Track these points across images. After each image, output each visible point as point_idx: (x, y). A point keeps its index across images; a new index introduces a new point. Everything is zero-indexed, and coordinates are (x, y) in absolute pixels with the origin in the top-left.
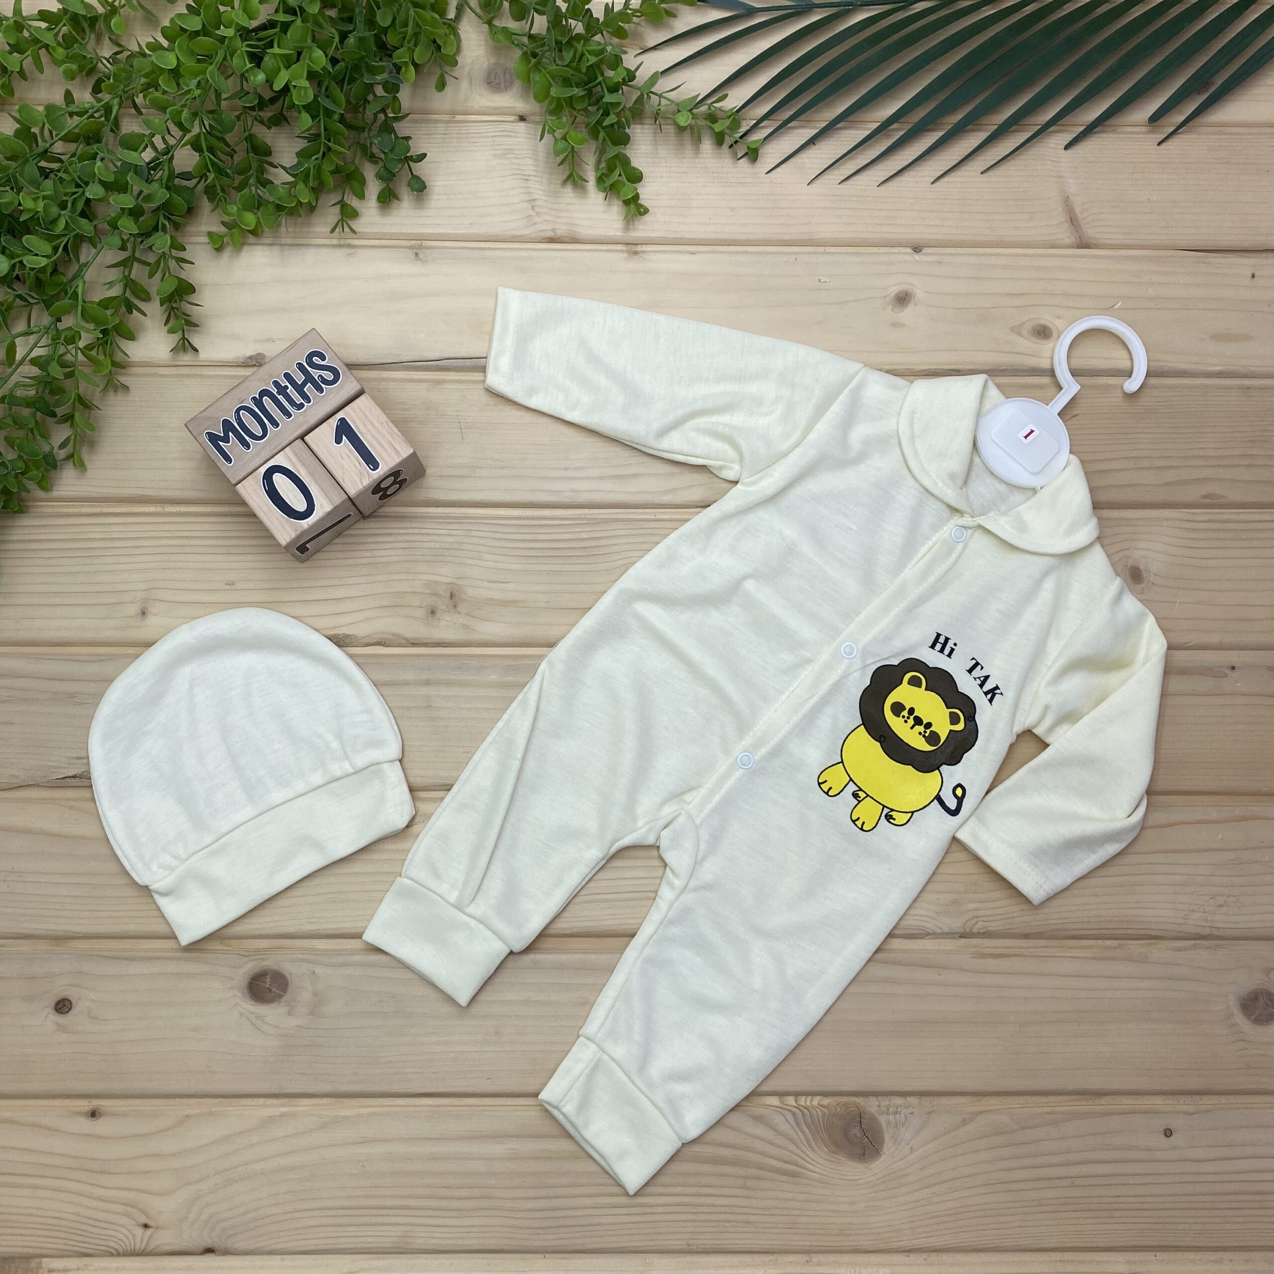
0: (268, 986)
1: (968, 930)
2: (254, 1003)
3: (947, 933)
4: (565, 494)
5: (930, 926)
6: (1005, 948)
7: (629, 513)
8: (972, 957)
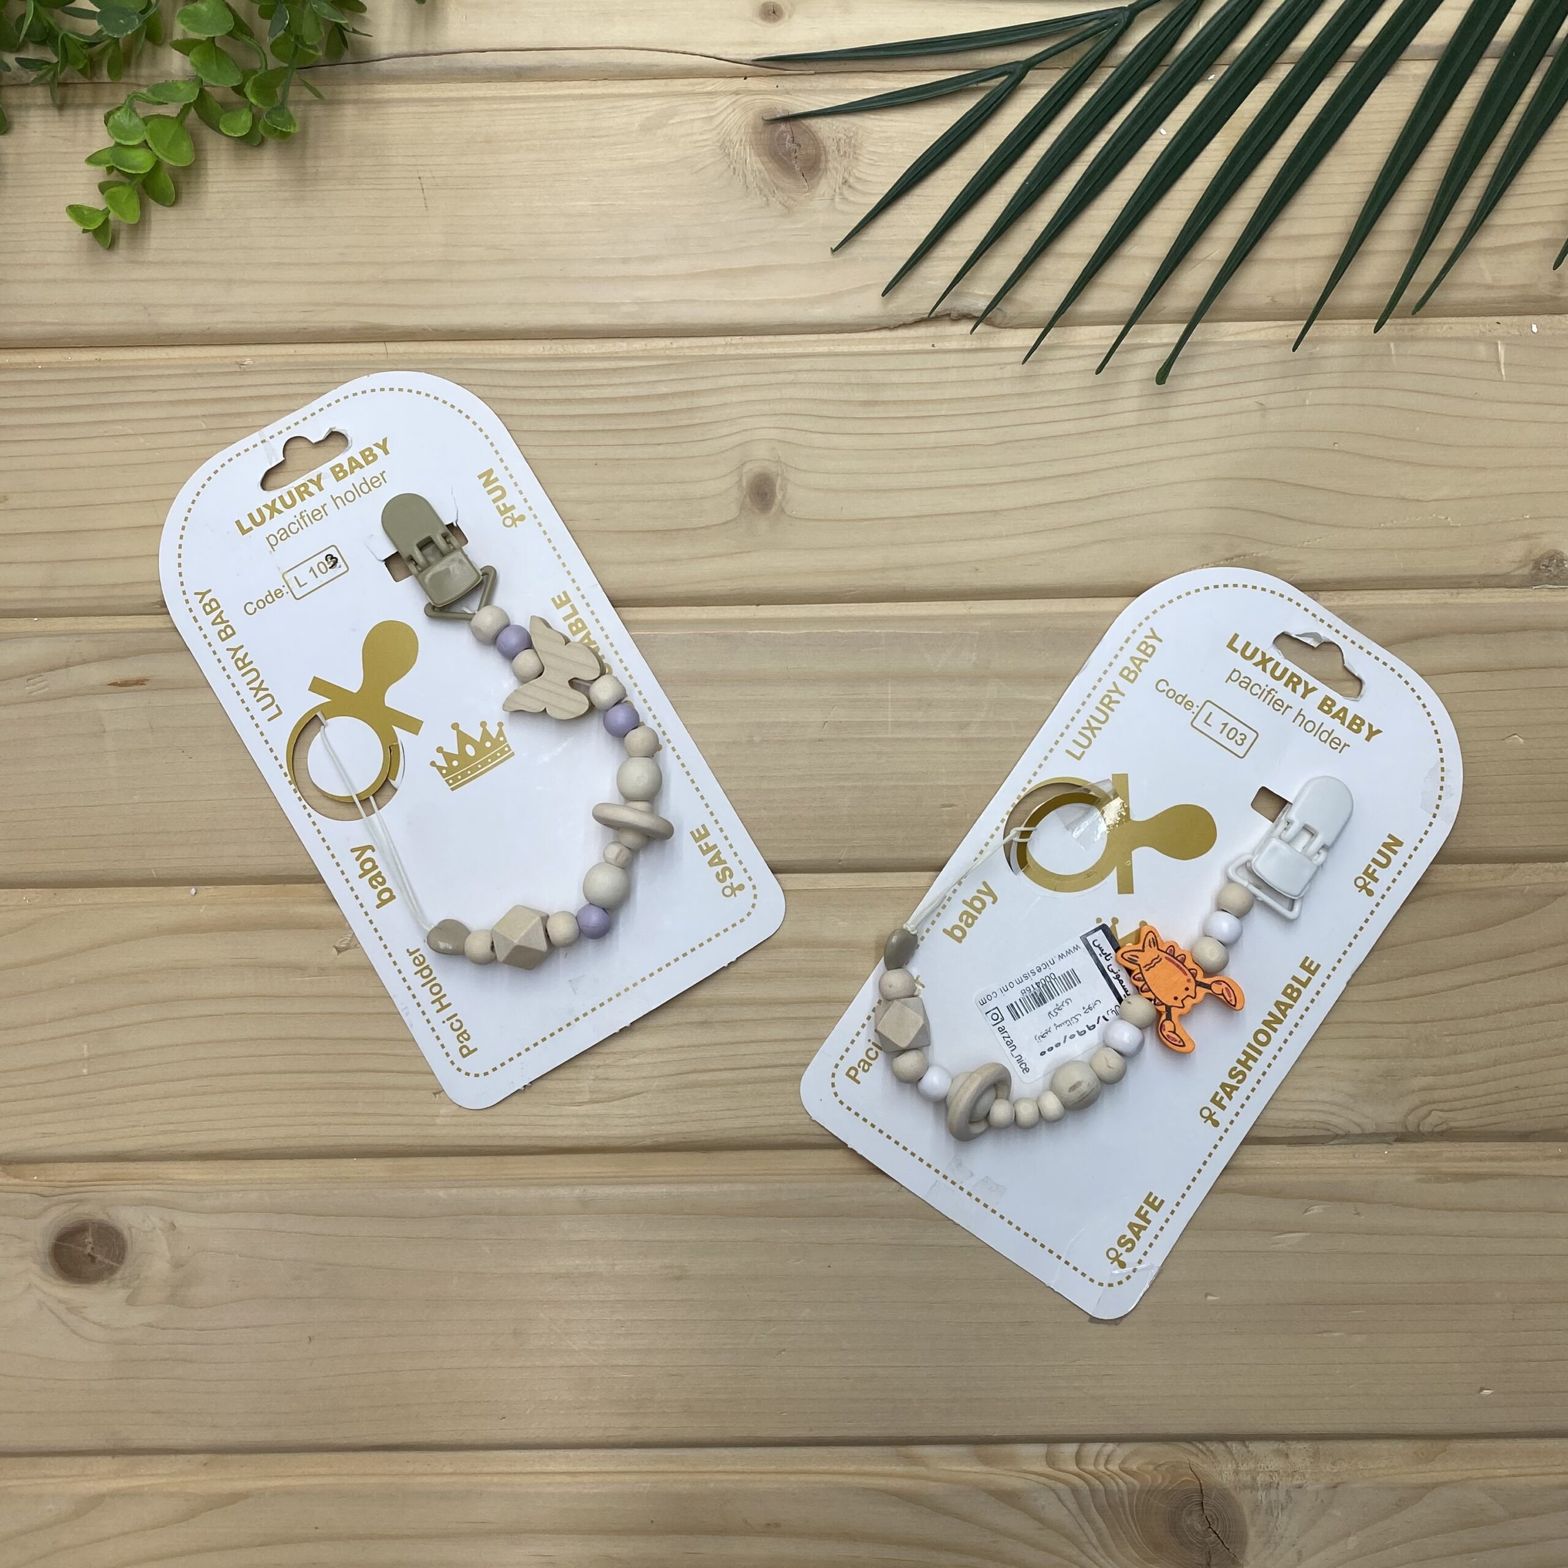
0: (88, 1250)
1: (1411, 1129)
2: (62, 1282)
3: (1371, 1134)
4: (624, 309)
5: (1341, 1121)
6: (1480, 1160)
7: (752, 345)
8: (1418, 1181)
